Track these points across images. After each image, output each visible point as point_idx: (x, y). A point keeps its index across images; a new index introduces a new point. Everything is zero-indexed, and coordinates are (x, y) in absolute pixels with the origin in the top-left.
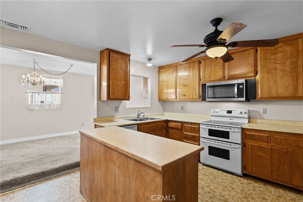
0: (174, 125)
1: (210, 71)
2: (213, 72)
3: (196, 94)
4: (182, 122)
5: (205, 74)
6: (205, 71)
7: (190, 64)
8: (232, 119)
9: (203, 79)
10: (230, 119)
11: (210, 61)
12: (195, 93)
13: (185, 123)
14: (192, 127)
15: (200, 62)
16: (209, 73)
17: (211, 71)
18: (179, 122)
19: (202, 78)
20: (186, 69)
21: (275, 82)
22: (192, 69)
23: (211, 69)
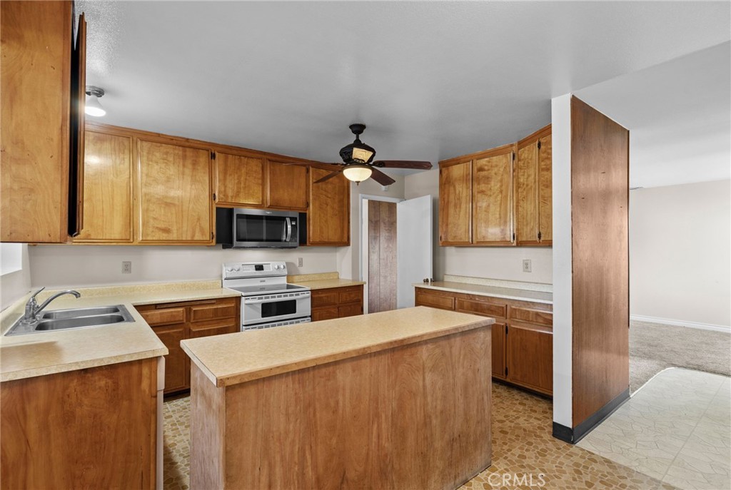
0: (159, 316)
1: (236, 181)
2: (242, 185)
3: (202, 230)
4: (187, 304)
5: (225, 187)
6: (225, 179)
7: (185, 151)
8: (264, 281)
9: (221, 196)
10: (261, 281)
11: (237, 162)
12: (200, 226)
13: (198, 303)
14: (217, 308)
15: (213, 156)
16: (236, 188)
17: (239, 183)
18: (179, 305)
19: (219, 192)
20: (171, 159)
21: (326, 221)
22: (190, 166)
23: (239, 178)
